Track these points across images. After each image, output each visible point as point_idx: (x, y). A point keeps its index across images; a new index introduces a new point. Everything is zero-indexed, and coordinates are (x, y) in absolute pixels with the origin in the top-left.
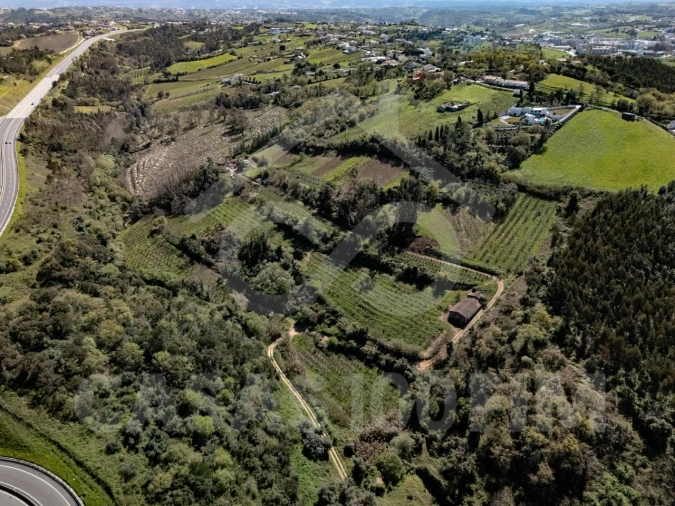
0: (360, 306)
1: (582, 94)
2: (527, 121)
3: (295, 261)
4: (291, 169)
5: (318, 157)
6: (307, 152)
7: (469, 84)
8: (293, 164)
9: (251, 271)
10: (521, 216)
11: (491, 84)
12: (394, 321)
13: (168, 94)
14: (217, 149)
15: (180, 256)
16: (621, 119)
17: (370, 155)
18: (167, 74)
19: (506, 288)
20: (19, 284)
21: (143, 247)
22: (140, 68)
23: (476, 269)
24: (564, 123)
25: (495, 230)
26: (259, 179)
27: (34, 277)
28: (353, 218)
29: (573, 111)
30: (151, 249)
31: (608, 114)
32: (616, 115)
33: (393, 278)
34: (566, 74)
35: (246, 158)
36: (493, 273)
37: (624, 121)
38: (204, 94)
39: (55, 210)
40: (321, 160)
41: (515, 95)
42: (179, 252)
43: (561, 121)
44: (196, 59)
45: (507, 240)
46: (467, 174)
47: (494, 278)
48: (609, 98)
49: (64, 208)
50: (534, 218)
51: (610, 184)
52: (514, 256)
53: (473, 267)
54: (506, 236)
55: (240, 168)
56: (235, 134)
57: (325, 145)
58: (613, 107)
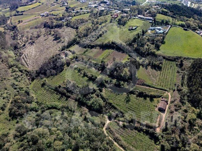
0: (128, 108)
1: (169, 21)
2: (157, 32)
3: (101, 93)
4: (85, 54)
5: (93, 49)
6: (89, 48)
7: (134, 19)
8: (85, 52)
9: (86, 98)
10: (166, 68)
11: (141, 18)
13: (22, 21)
14: (53, 46)
15: (57, 94)
16: (183, 30)
17: (113, 49)
18: (18, 12)
19: (171, 96)
20: (4, 121)
21: (41, 92)
22: (5, 9)
23: (160, 90)
24: (167, 32)
25: (160, 74)
26: (74, 59)
27: (8, 116)
28: (115, 74)
29: (169, 28)
30: (45, 92)
31: (179, 28)
32: (181, 29)
33: (135, 96)
34: (162, 14)
35: (67, 50)
36: (165, 90)
37: (185, 31)
38: (36, 20)
39: (2, 81)
40: (95, 50)
41: (150, 23)
42: (56, 92)
43: (167, 31)
44: (27, 5)
46: (147, 54)
47: (166, 92)
49: (5, 79)
50: (170, 68)
51: (189, 54)
52: (169, 83)
53: (159, 89)
54: (164, 76)
55: (66, 55)
56: (57, 40)
57: (94, 45)
58: (179, 25)
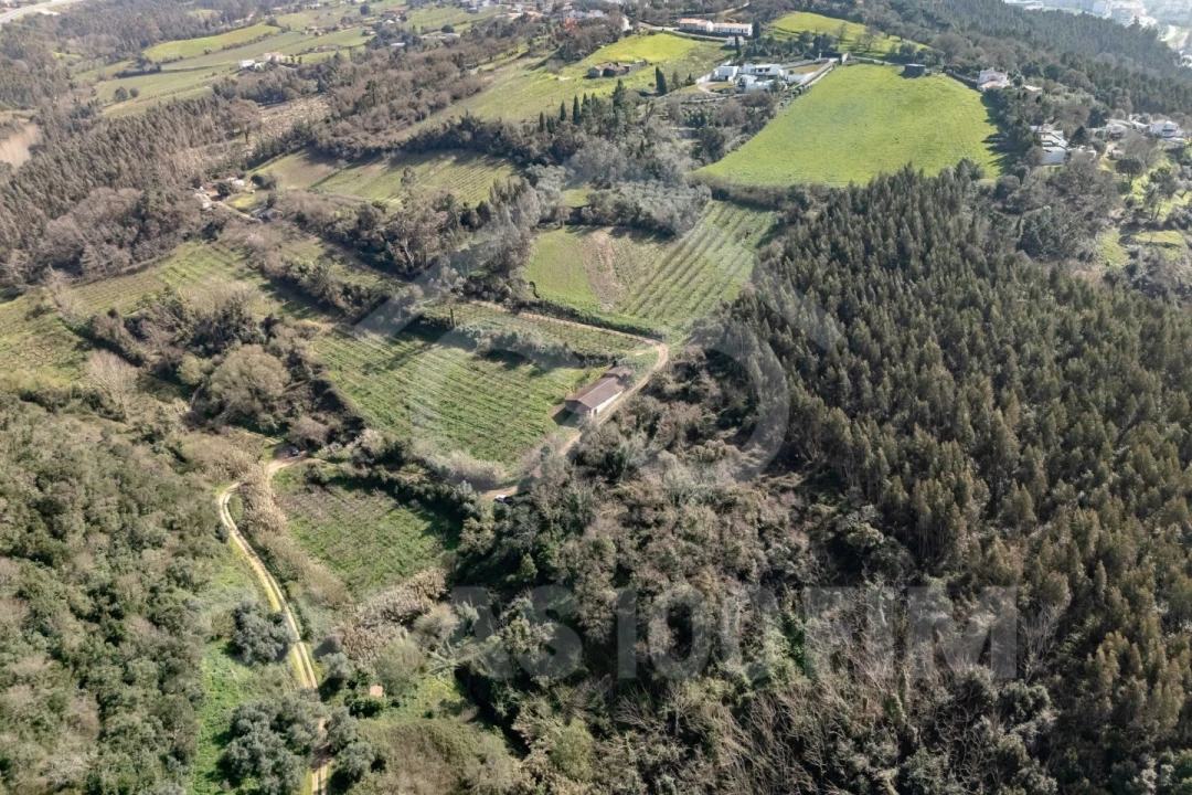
1: (841, 40)
2: (744, 87)
3: (297, 341)
4: (320, 190)
6: (350, 160)
7: (652, 33)
10: (713, 239)
11: (689, 31)
12: (464, 425)
13: (135, 94)
15: (78, 347)
16: (900, 75)
18: (142, 62)
19: (671, 358)
21: (15, 340)
28: (411, 258)
29: (824, 67)
30: (30, 340)
31: (881, 69)
32: (894, 70)
35: (241, 177)
41: (726, 47)
42: (77, 339)
43: (802, 83)
44: (201, 36)
45: (685, 279)
48: (886, 44)
52: (691, 304)
54: (684, 274)
55: (224, 191)
57: (384, 145)
58: (891, 58)
